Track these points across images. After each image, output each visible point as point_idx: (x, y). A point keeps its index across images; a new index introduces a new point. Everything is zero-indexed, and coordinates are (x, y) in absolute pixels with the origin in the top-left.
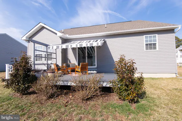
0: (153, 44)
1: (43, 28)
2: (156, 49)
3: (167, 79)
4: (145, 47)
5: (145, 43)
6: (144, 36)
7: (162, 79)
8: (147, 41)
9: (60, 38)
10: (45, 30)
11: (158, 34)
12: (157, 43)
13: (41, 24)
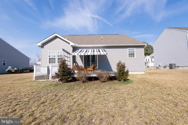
0: (133, 54)
1: (56, 37)
2: (134, 57)
3: (140, 74)
4: (128, 56)
5: (128, 53)
6: (128, 49)
7: (138, 75)
8: (129, 52)
9: (72, 46)
10: (58, 39)
11: (135, 48)
12: (135, 53)
13: (56, 34)
